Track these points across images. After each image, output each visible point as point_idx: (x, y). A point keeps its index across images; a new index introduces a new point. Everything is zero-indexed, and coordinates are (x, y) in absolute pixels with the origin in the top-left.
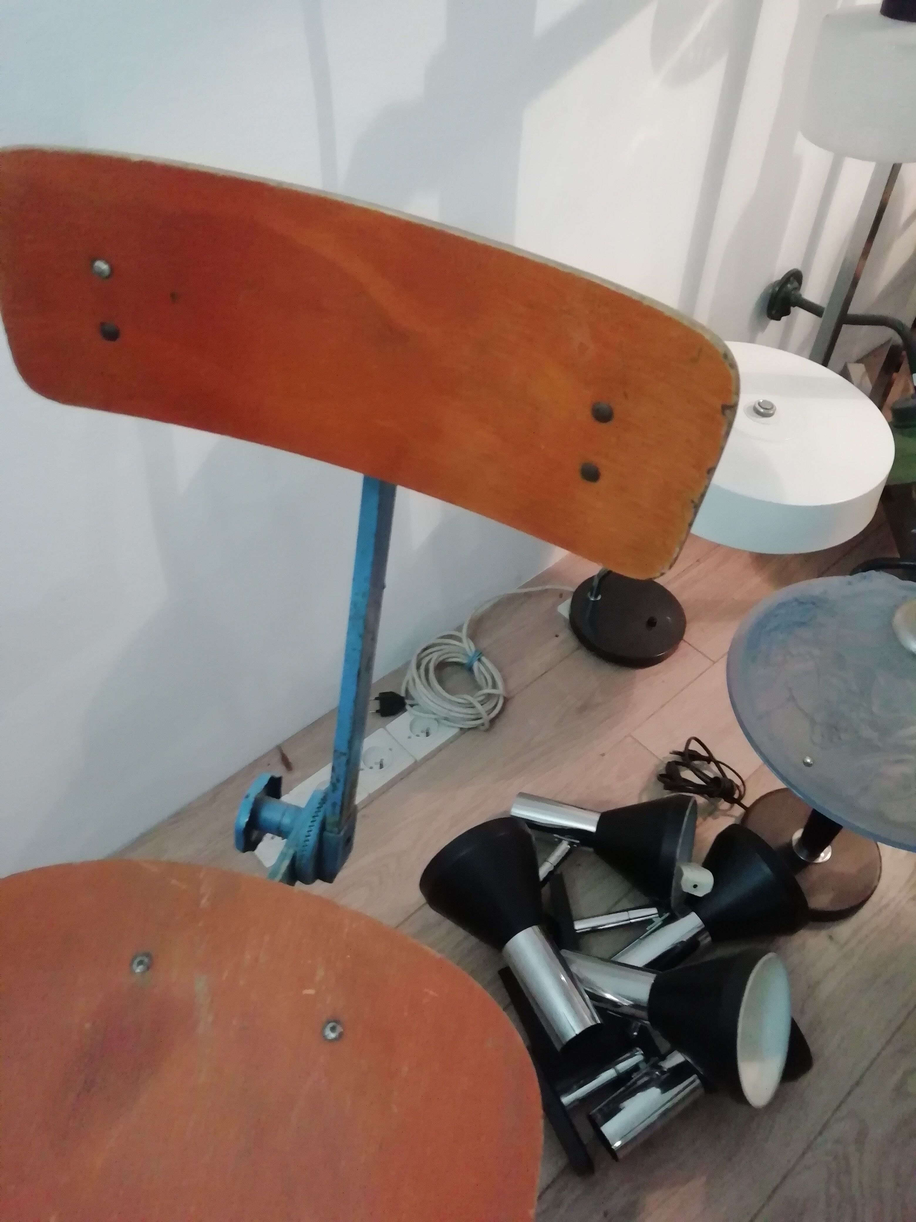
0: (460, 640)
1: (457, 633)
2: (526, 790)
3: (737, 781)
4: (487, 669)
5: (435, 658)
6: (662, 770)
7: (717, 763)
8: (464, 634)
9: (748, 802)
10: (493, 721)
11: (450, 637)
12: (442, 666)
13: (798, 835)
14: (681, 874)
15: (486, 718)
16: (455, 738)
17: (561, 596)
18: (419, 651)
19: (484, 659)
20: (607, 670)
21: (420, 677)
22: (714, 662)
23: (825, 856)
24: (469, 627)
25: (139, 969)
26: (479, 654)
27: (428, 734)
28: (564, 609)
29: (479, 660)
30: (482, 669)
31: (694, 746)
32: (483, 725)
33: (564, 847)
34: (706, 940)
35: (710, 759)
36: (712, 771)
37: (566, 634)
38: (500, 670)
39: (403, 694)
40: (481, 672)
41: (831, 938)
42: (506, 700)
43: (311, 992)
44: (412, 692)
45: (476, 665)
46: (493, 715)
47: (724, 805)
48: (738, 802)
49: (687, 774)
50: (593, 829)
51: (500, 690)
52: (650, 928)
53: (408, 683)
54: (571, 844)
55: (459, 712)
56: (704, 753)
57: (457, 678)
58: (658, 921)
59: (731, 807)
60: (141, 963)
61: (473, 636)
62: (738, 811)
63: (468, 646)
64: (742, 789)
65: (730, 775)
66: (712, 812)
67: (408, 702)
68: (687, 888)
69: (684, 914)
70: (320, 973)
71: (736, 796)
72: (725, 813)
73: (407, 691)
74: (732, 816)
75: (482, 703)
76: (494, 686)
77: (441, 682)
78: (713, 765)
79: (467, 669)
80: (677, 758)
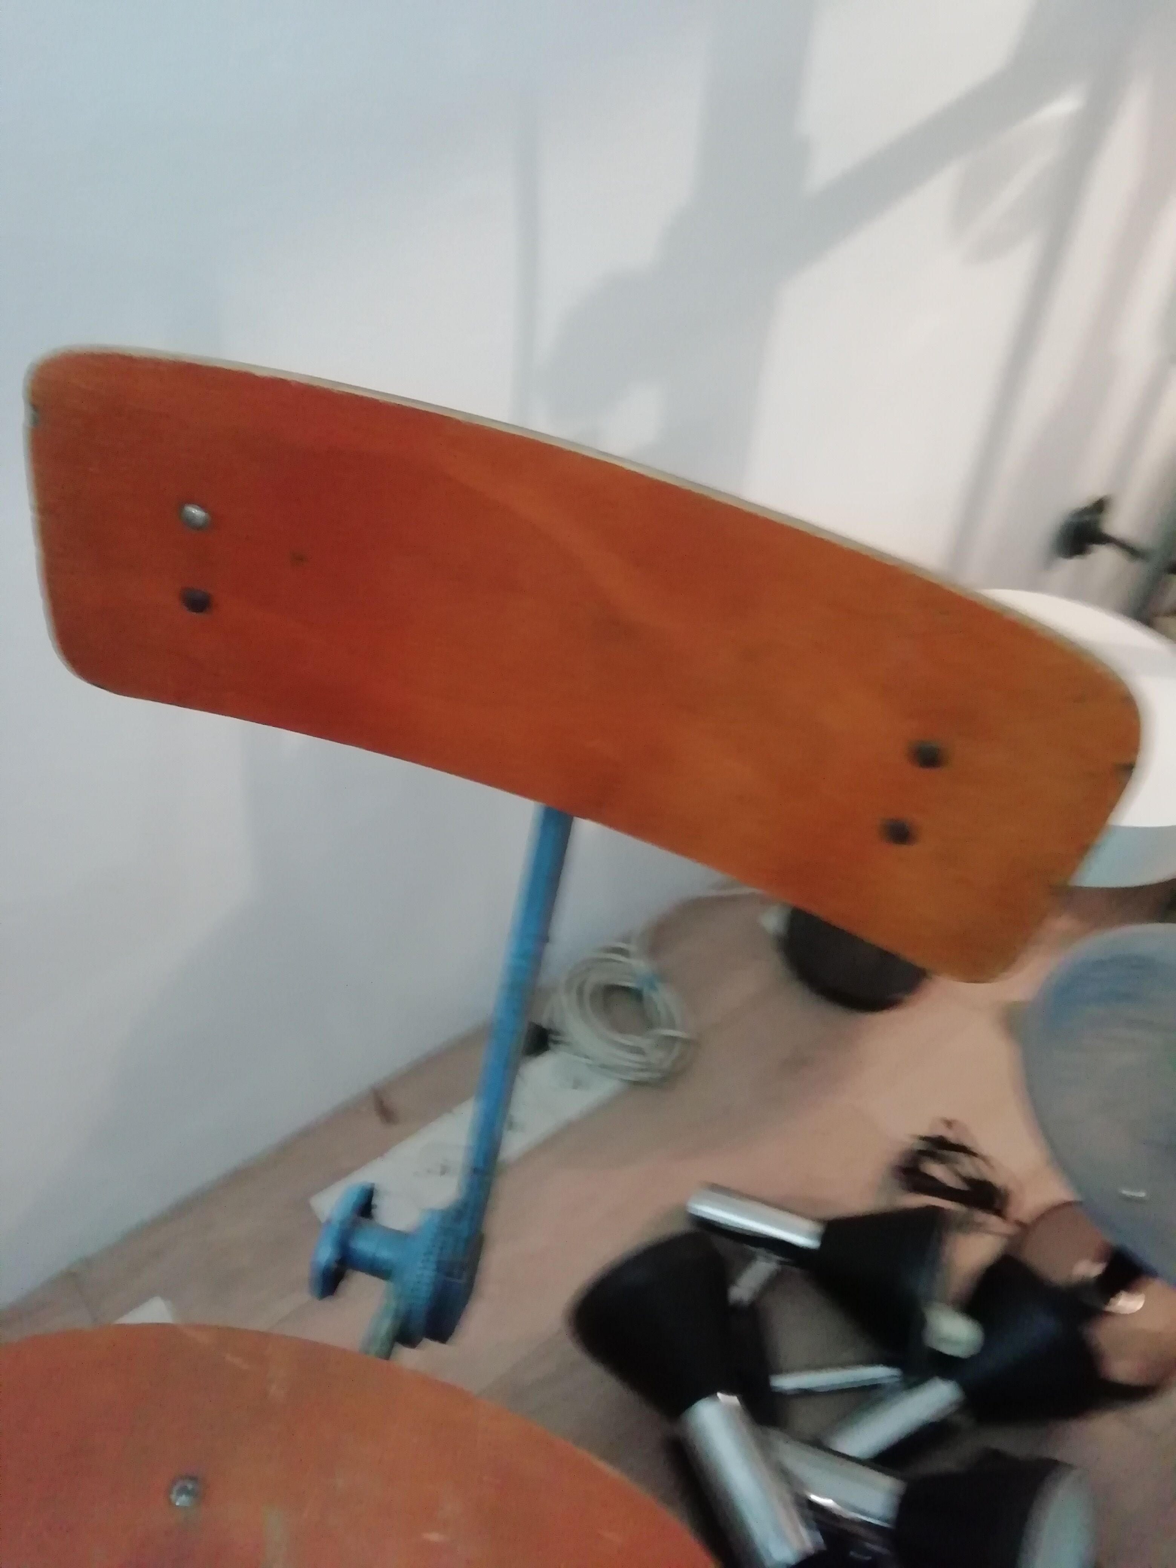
0: (628, 955)
1: (623, 946)
5: (594, 978)
6: (901, 1160)
8: (635, 948)
9: (1021, 1214)
11: (616, 950)
14: (922, 1322)
15: (659, 1069)
16: (620, 1095)
19: (662, 987)
20: (828, 1012)
24: (643, 936)
25: (182, 1501)
26: (656, 978)
27: (578, 1085)
28: (771, 922)
29: (654, 988)
30: (656, 998)
31: (945, 1131)
32: (653, 1079)
33: (764, 1266)
34: (964, 1423)
37: (773, 958)
39: (544, 1025)
40: (653, 1002)
44: (558, 1023)
45: (648, 993)
48: (1004, 1214)
49: (936, 1170)
53: (553, 1010)
54: (776, 1262)
55: (624, 1058)
56: (954, 1139)
57: (623, 1009)
60: (182, 1492)
61: (648, 950)
62: (1003, 1227)
63: (642, 965)
65: (990, 1175)
66: (965, 1226)
67: (554, 1038)
70: (447, 1506)
72: (985, 1231)
73: (553, 1022)
74: (996, 1234)
75: (655, 1048)
77: (600, 1011)
79: (635, 995)
80: (920, 1146)
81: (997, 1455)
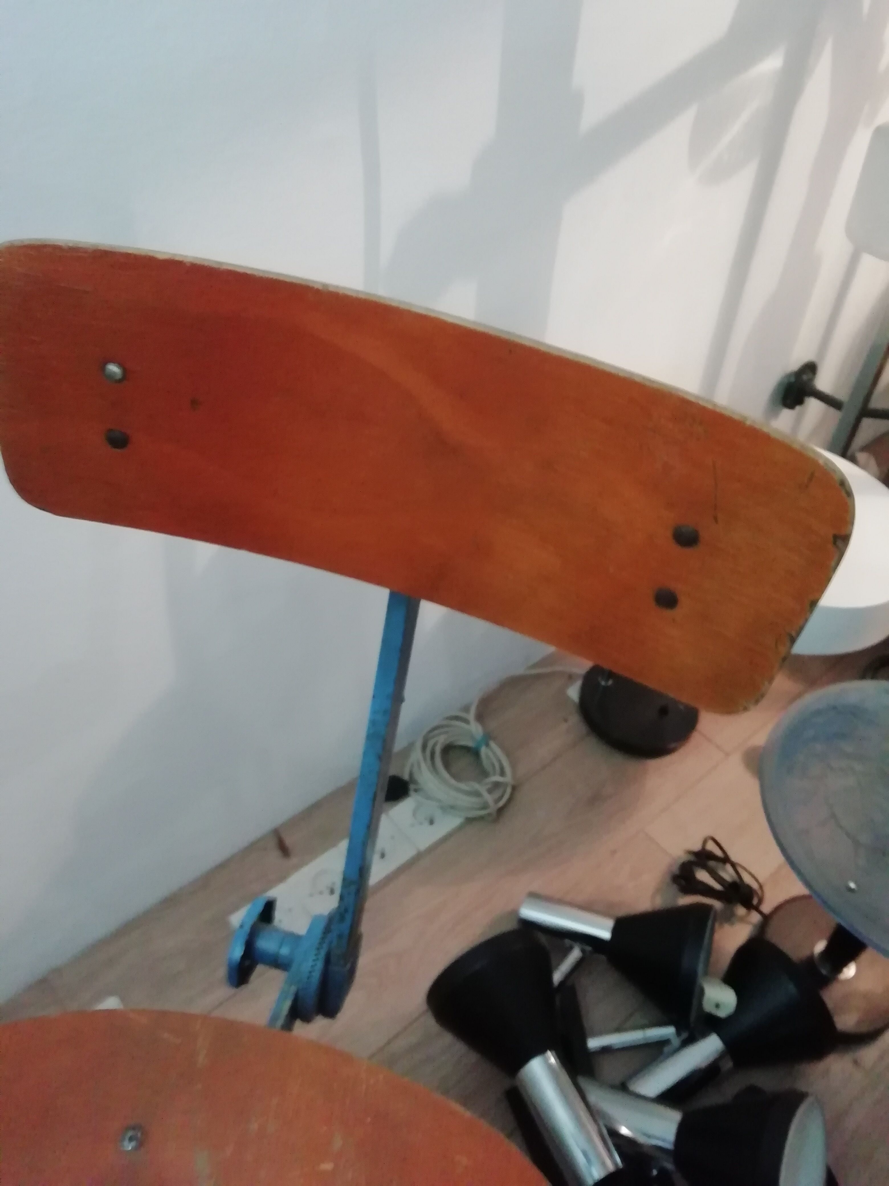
0: (466, 721)
1: (463, 715)
2: (535, 887)
3: (755, 886)
4: (494, 754)
5: (441, 740)
6: (676, 869)
7: (734, 865)
8: (471, 716)
9: (767, 908)
10: (501, 811)
11: (457, 718)
12: (448, 749)
13: (820, 946)
14: (702, 992)
15: (493, 808)
16: (459, 829)
17: (571, 678)
18: (425, 732)
19: (493, 744)
20: (618, 759)
21: (425, 759)
22: (727, 754)
23: (850, 971)
24: (478, 707)
25: (129, 1146)
26: (488, 737)
27: (431, 822)
28: (574, 692)
29: (487, 745)
30: (490, 754)
31: (711, 847)
32: (489, 815)
33: (575, 954)
34: (728, 1065)
35: (726, 860)
36: (728, 874)
37: (575, 720)
38: (508, 755)
39: (406, 777)
40: (488, 757)
41: (856, 1062)
42: (514, 788)
43: (327, 1166)
44: (417, 776)
45: (483, 750)
46: (501, 804)
47: (741, 911)
48: (757, 909)
49: (702, 876)
50: (605, 934)
51: (508, 778)
52: (666, 1049)
53: (412, 765)
54: (583, 951)
55: (466, 801)
56: (718, 853)
57: (463, 762)
58: (676, 1042)
59: (748, 914)
60: (131, 1139)
61: (480, 717)
62: (755, 918)
63: (476, 729)
64: (759, 892)
65: (747, 879)
66: (729, 918)
67: (412, 787)
68: (708, 1006)
69: (704, 1035)
70: (338, 1143)
71: (755, 901)
72: (742, 920)
73: (411, 774)
74: (748, 923)
75: (490, 791)
76: (502, 773)
77: (447, 766)
78: (729, 867)
79: (474, 753)
80: (692, 858)
81: (753, 1090)
